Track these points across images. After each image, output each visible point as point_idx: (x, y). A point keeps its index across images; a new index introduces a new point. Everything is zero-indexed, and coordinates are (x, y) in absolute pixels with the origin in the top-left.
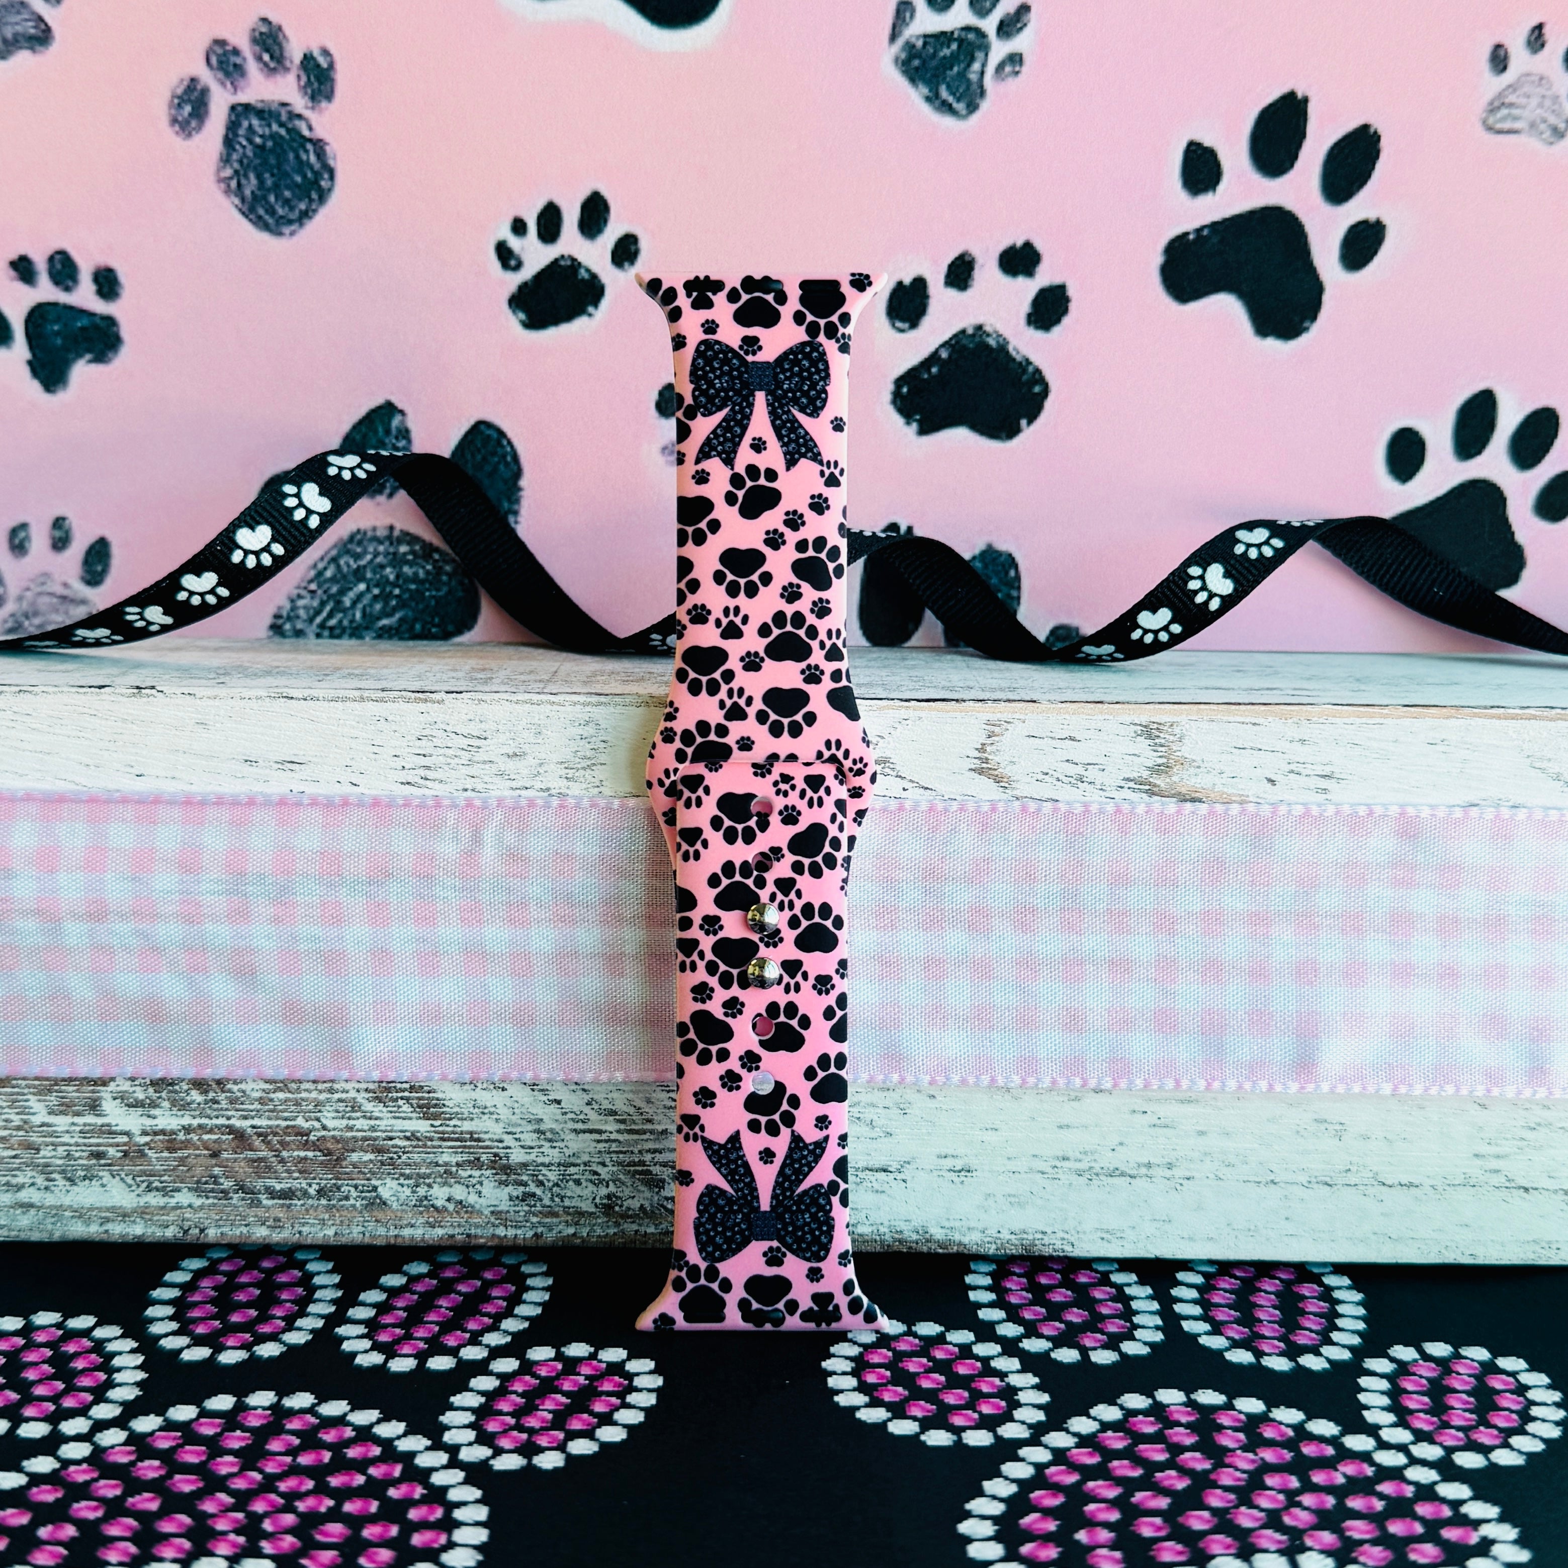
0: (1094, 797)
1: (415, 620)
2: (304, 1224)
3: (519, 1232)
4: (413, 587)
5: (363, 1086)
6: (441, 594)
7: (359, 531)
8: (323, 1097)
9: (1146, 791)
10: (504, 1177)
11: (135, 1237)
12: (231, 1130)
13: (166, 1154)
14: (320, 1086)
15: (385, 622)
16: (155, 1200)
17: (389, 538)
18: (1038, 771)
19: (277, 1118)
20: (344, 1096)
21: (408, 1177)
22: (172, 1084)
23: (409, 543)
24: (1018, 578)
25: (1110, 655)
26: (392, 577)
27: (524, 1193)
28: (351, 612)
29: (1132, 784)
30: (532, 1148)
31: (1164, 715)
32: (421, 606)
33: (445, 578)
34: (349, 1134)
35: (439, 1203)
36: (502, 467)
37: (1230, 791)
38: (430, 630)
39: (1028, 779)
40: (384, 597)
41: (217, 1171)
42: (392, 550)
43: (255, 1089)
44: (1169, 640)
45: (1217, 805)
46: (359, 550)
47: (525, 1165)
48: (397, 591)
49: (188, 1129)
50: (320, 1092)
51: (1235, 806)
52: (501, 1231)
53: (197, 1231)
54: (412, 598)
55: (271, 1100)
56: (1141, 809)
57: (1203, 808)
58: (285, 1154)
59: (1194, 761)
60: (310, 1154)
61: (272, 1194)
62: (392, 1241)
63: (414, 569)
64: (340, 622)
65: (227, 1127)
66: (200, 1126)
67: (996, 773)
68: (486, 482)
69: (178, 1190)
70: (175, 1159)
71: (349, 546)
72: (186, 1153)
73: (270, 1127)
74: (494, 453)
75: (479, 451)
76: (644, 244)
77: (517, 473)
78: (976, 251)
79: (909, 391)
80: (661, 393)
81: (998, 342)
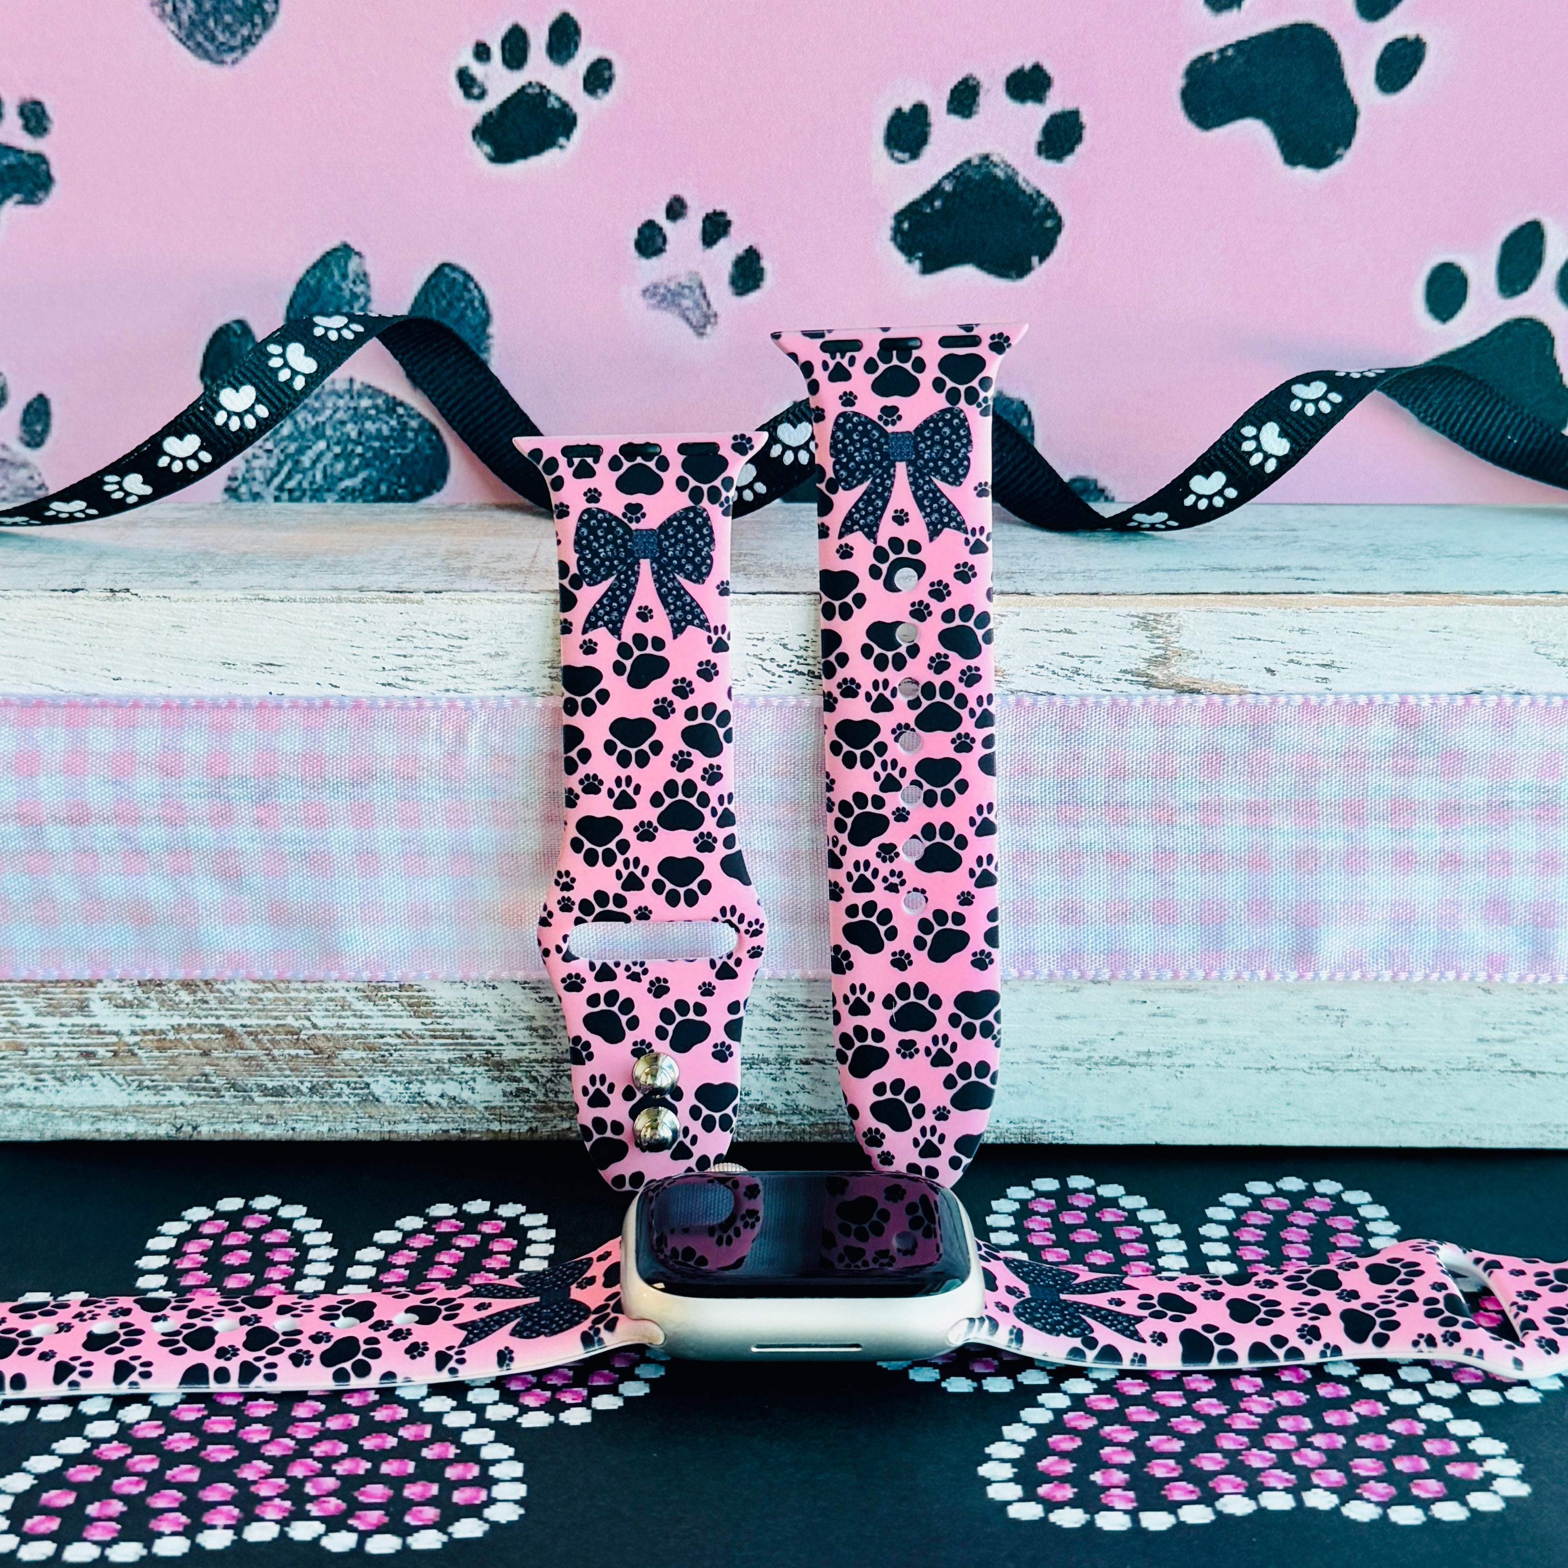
1: (380, 480)
2: (297, 1121)
3: (514, 1127)
4: (377, 444)
5: (353, 985)
6: (407, 452)
8: (312, 996)
10: (497, 1074)
11: (128, 1135)
14: (309, 986)
15: (348, 483)
17: (349, 391)
21: (400, 1074)
22: (158, 986)
23: (371, 397)
24: (1031, 426)
26: (354, 435)
27: (518, 1089)
28: (311, 473)
29: (1130, 677)
30: (524, 1045)
31: (1161, 606)
32: (386, 466)
33: (410, 435)
34: (341, 1033)
35: (432, 1099)
36: (469, 313)
38: (396, 493)
40: (346, 456)
41: (208, 1069)
42: (353, 405)
43: (244, 989)
46: (317, 405)
47: (518, 1061)
48: (359, 450)
49: (177, 1029)
52: (495, 1127)
53: (190, 1128)
54: (375, 456)
58: (276, 1052)
60: (301, 1052)
62: (387, 1137)
63: (377, 426)
64: (300, 483)
66: (190, 1025)
69: (169, 1089)
72: (176, 1052)
73: (260, 1026)
74: (460, 298)
75: (443, 295)
76: (619, 70)
77: (486, 319)
78: (981, 74)
79: (909, 225)
80: (640, 232)
81: (1006, 173)
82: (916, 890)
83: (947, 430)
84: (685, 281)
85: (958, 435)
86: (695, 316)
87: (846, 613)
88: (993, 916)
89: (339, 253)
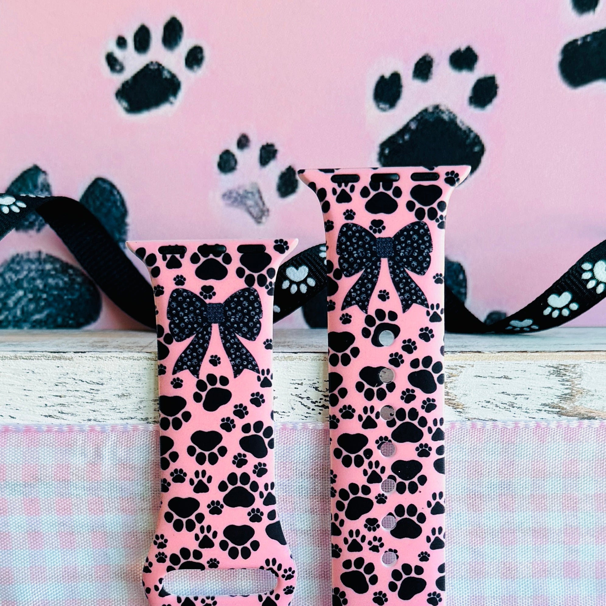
0: (522, 417)
1: (58, 315)
4: (55, 293)
6: (75, 297)
7: (18, 255)
9: (557, 413)
15: (37, 317)
17: (39, 260)
18: (483, 400)
23: (52, 263)
24: (465, 280)
25: (529, 327)
26: (41, 286)
28: (14, 310)
29: (547, 408)
31: (568, 360)
32: (61, 306)
33: (77, 286)
36: (114, 209)
38: (68, 322)
39: (476, 406)
40: (36, 300)
42: (40, 268)
44: (570, 315)
45: (605, 421)
46: (18, 268)
48: (45, 296)
54: (55, 300)
56: (553, 425)
57: (596, 423)
59: (589, 391)
63: (56, 281)
64: (7, 317)
67: (454, 402)
68: (103, 220)
71: (12, 266)
74: (108, 200)
75: (98, 198)
76: (207, 53)
77: (124, 213)
78: (434, 54)
79: (390, 152)
80: (221, 157)
81: (450, 117)
82: (390, 550)
83: (416, 237)
84: (249, 188)
85: (423, 240)
86: (255, 211)
87: (346, 361)
88: (441, 569)
89: (32, 172)
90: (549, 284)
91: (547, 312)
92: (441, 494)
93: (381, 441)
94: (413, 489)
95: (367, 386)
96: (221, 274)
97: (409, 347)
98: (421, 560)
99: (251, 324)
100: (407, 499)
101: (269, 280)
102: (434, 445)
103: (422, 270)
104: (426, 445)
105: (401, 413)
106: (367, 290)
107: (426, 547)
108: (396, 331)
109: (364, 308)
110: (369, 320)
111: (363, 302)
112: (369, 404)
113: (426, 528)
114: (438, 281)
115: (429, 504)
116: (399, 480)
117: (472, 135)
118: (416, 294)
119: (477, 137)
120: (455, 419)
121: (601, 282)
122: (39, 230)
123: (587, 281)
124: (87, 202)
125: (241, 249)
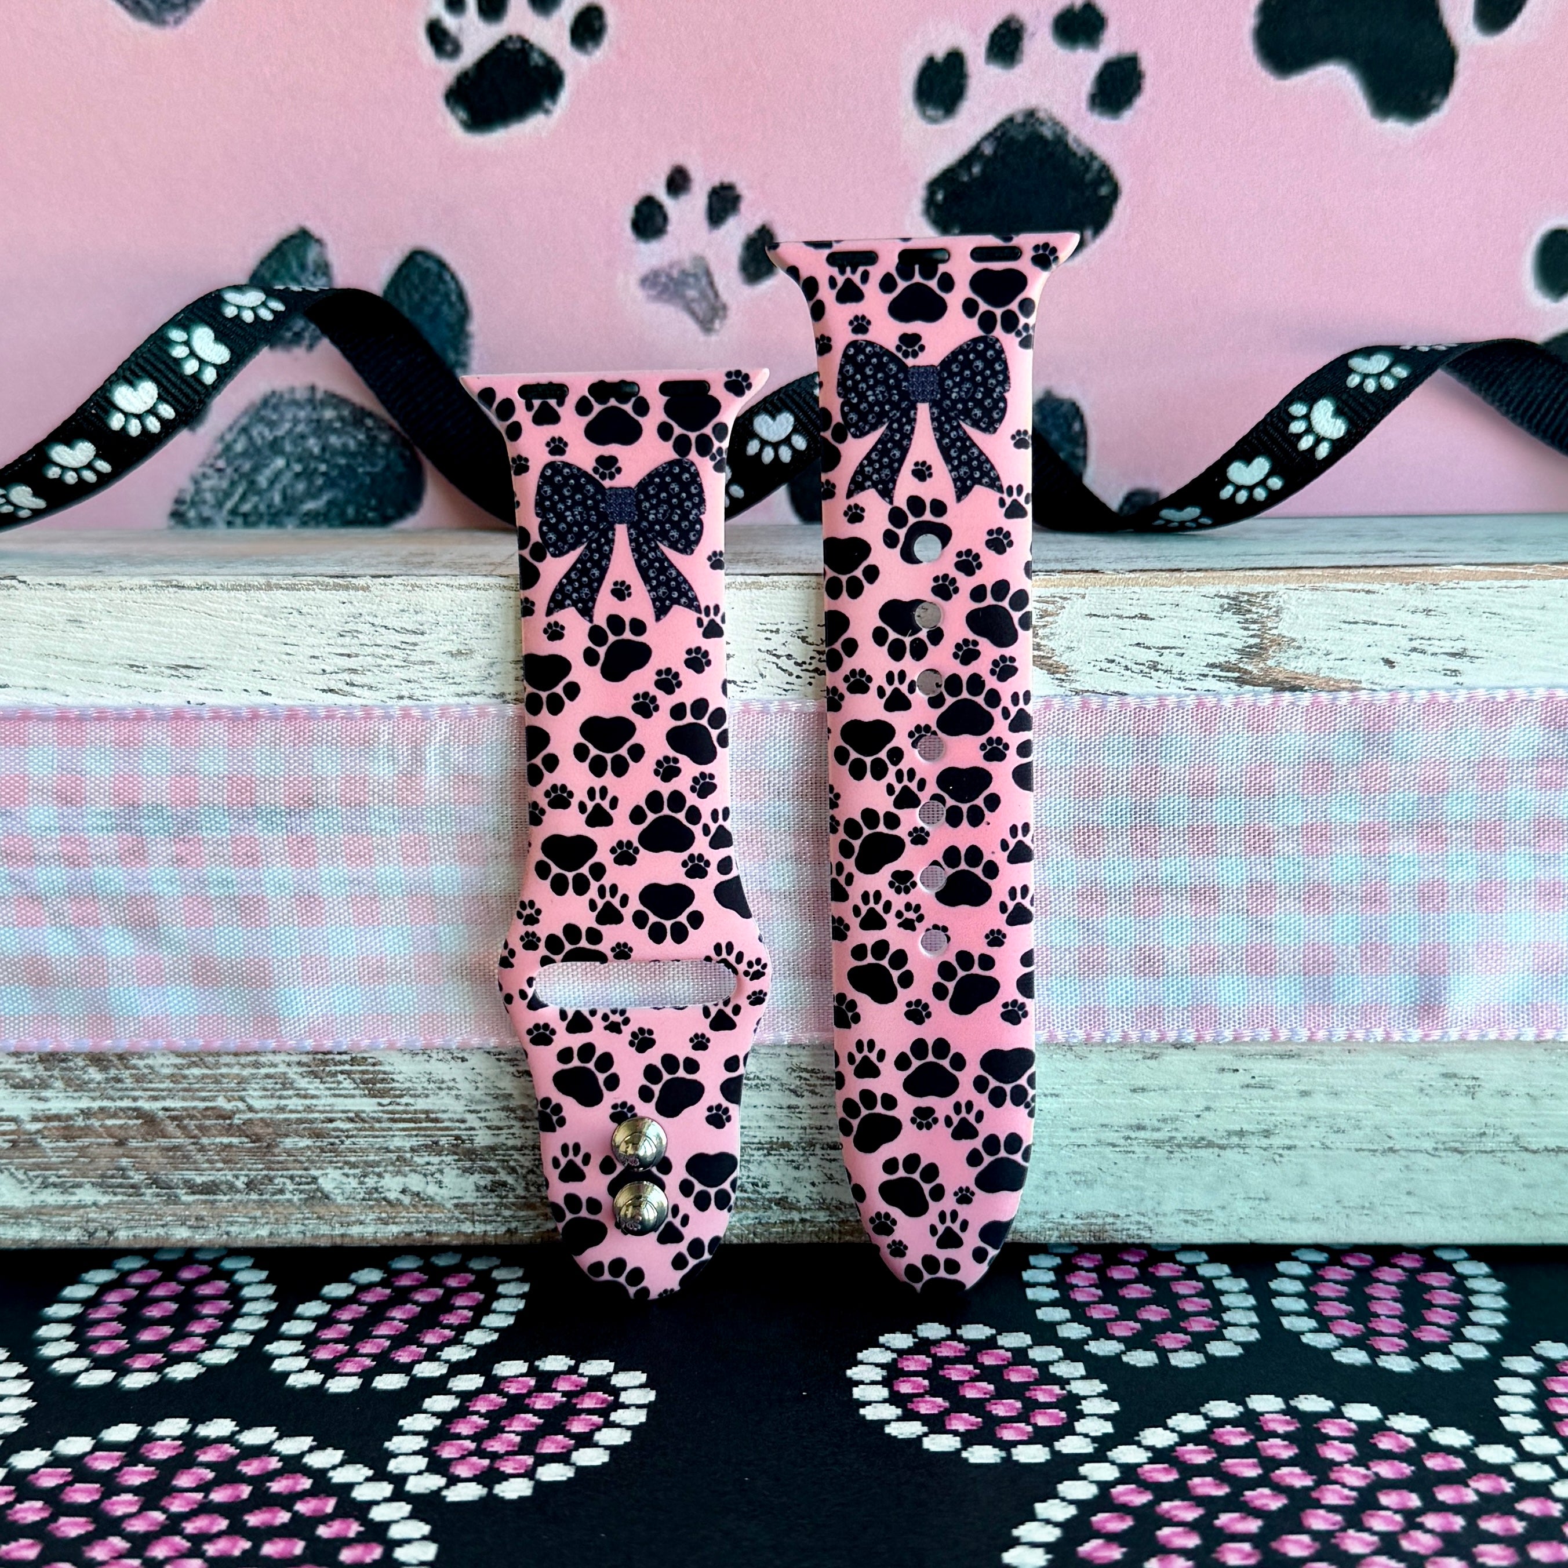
0: (1172, 688)
1: (348, 502)
2: (231, 1224)
3: (489, 1228)
4: (342, 461)
5: (295, 1058)
6: (377, 469)
7: (274, 393)
8: (246, 1072)
9: (1235, 680)
10: (468, 1164)
11: (32, 1242)
12: (139, 1113)
13: (62, 1144)
14: (243, 1060)
15: (310, 506)
16: (51, 1198)
17: (311, 401)
18: (1103, 658)
19: (193, 1099)
20: (272, 1071)
21: (353, 1165)
22: (63, 1061)
23: (336, 407)
24: (1084, 432)
25: (1195, 520)
26: (316, 450)
27: (493, 1182)
28: (269, 495)
29: (1217, 672)
30: (500, 1128)
31: (1254, 584)
32: (353, 486)
33: (380, 450)
34: (282, 1116)
35: (392, 1196)
36: (445, 308)
37: (1339, 676)
38: (365, 515)
39: (1090, 668)
40: (307, 474)
41: (124, 1162)
42: (315, 416)
43: (165, 1064)
44: (1267, 498)
45: (1323, 694)
46: (274, 417)
47: (492, 1149)
48: (323, 468)
49: (86, 1113)
50: (244, 1066)
51: (1344, 693)
52: (467, 1228)
53: (105, 1233)
54: (341, 475)
55: (185, 1077)
56: (1228, 702)
57: (1305, 698)
58: (205, 1141)
59: (1294, 640)
60: (235, 1141)
61: (192, 1188)
62: (339, 1241)
63: (344, 439)
64: (256, 507)
65: (135, 1109)
66: (102, 1109)
67: (1050, 662)
68: (426, 329)
69: (79, 1186)
70: (74, 1149)
71: (263, 413)
72: (86, 1141)
73: (185, 1109)
74: (435, 291)
75: (416, 288)
76: (612, 18)
77: (464, 315)
78: (1026, 14)
79: (945, 198)
80: (638, 209)
81: (1054, 133)
82: (936, 927)
83: (980, 364)
84: (688, 265)
85: (993, 370)
86: (700, 308)
87: (855, 590)
88: (1027, 959)
89: (298, 241)
90: (1229, 443)
91: (1227, 492)
92: (1026, 828)
93: (919, 733)
94: (976, 818)
95: (892, 635)
96: (630, 433)
97: (968, 563)
98: (991, 944)
99: (684, 524)
100: (964, 836)
101: (716, 444)
102: (1014, 740)
103: (990, 423)
104: (999, 740)
105: (953, 683)
106: (892, 461)
107: (999, 922)
108: (944, 534)
109: (887, 494)
110: (897, 517)
111: (885, 483)
112: (896, 667)
113: (999, 888)
114: (1020, 444)
115: (1004, 845)
116: (950, 802)
117: (1096, 165)
118: (979, 468)
119: (1105, 168)
120: (1053, 693)
121: (1324, 439)
122: (311, 347)
123: (1299, 436)
124: (397, 294)
125: (666, 388)
